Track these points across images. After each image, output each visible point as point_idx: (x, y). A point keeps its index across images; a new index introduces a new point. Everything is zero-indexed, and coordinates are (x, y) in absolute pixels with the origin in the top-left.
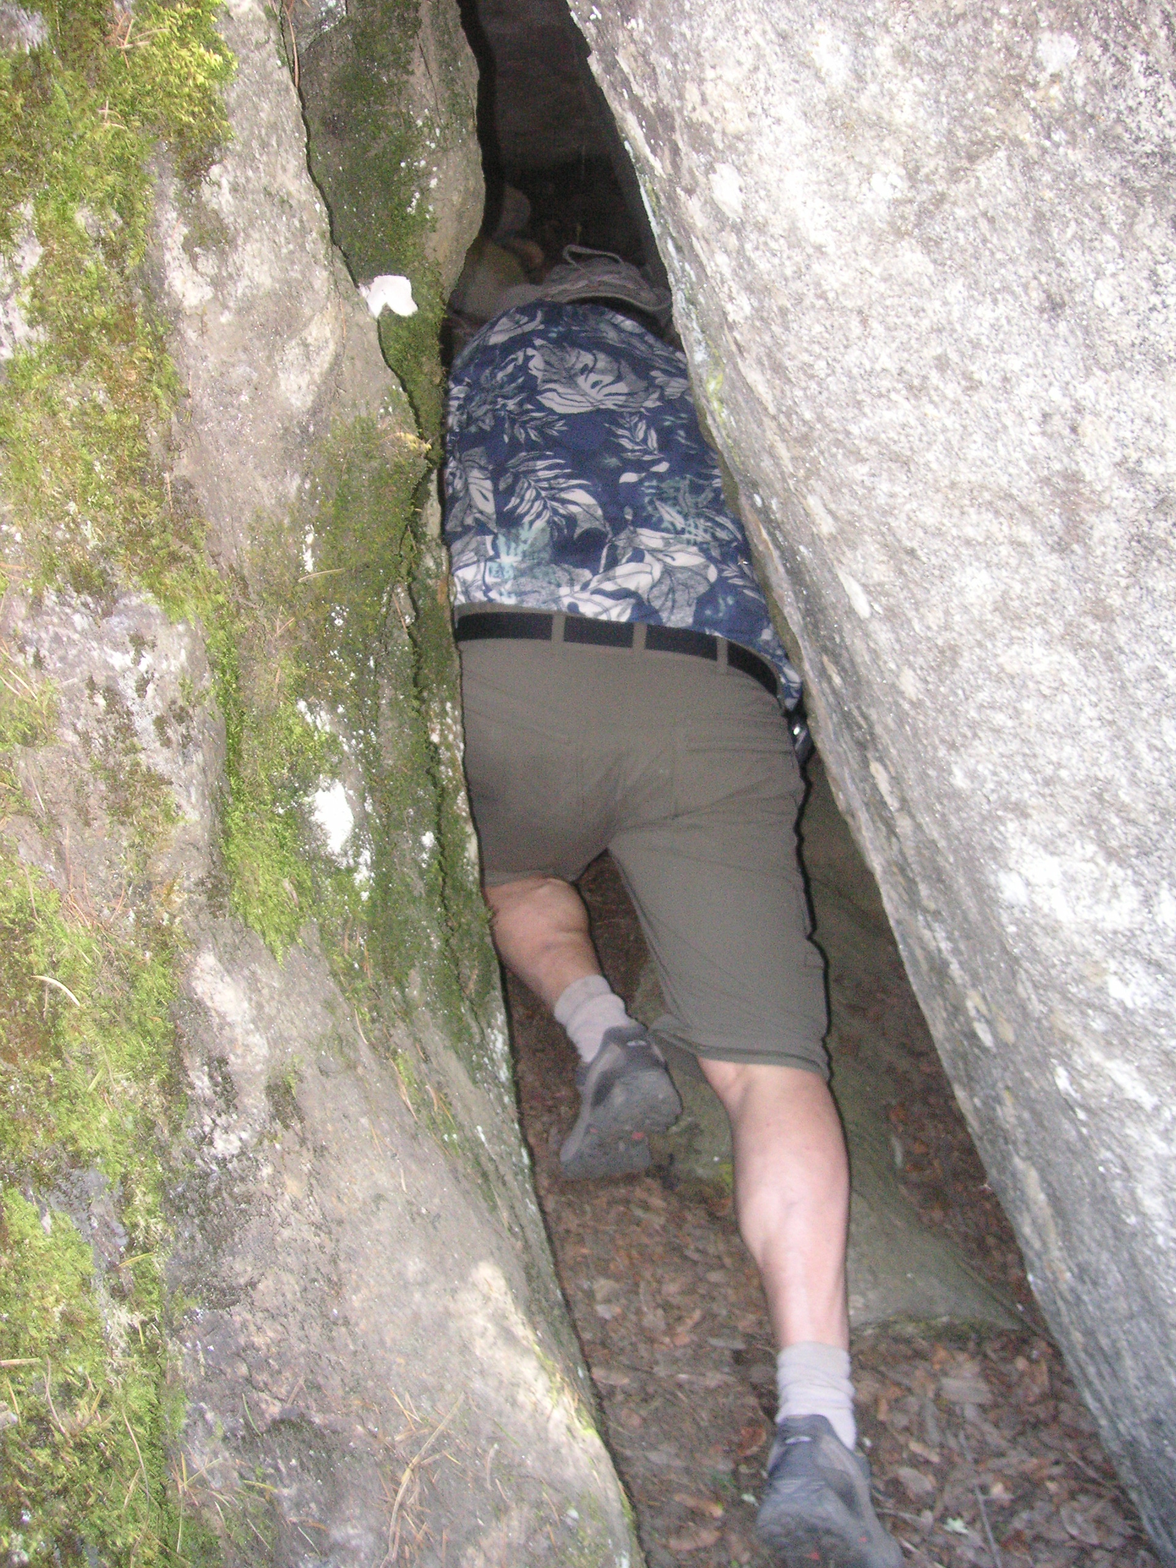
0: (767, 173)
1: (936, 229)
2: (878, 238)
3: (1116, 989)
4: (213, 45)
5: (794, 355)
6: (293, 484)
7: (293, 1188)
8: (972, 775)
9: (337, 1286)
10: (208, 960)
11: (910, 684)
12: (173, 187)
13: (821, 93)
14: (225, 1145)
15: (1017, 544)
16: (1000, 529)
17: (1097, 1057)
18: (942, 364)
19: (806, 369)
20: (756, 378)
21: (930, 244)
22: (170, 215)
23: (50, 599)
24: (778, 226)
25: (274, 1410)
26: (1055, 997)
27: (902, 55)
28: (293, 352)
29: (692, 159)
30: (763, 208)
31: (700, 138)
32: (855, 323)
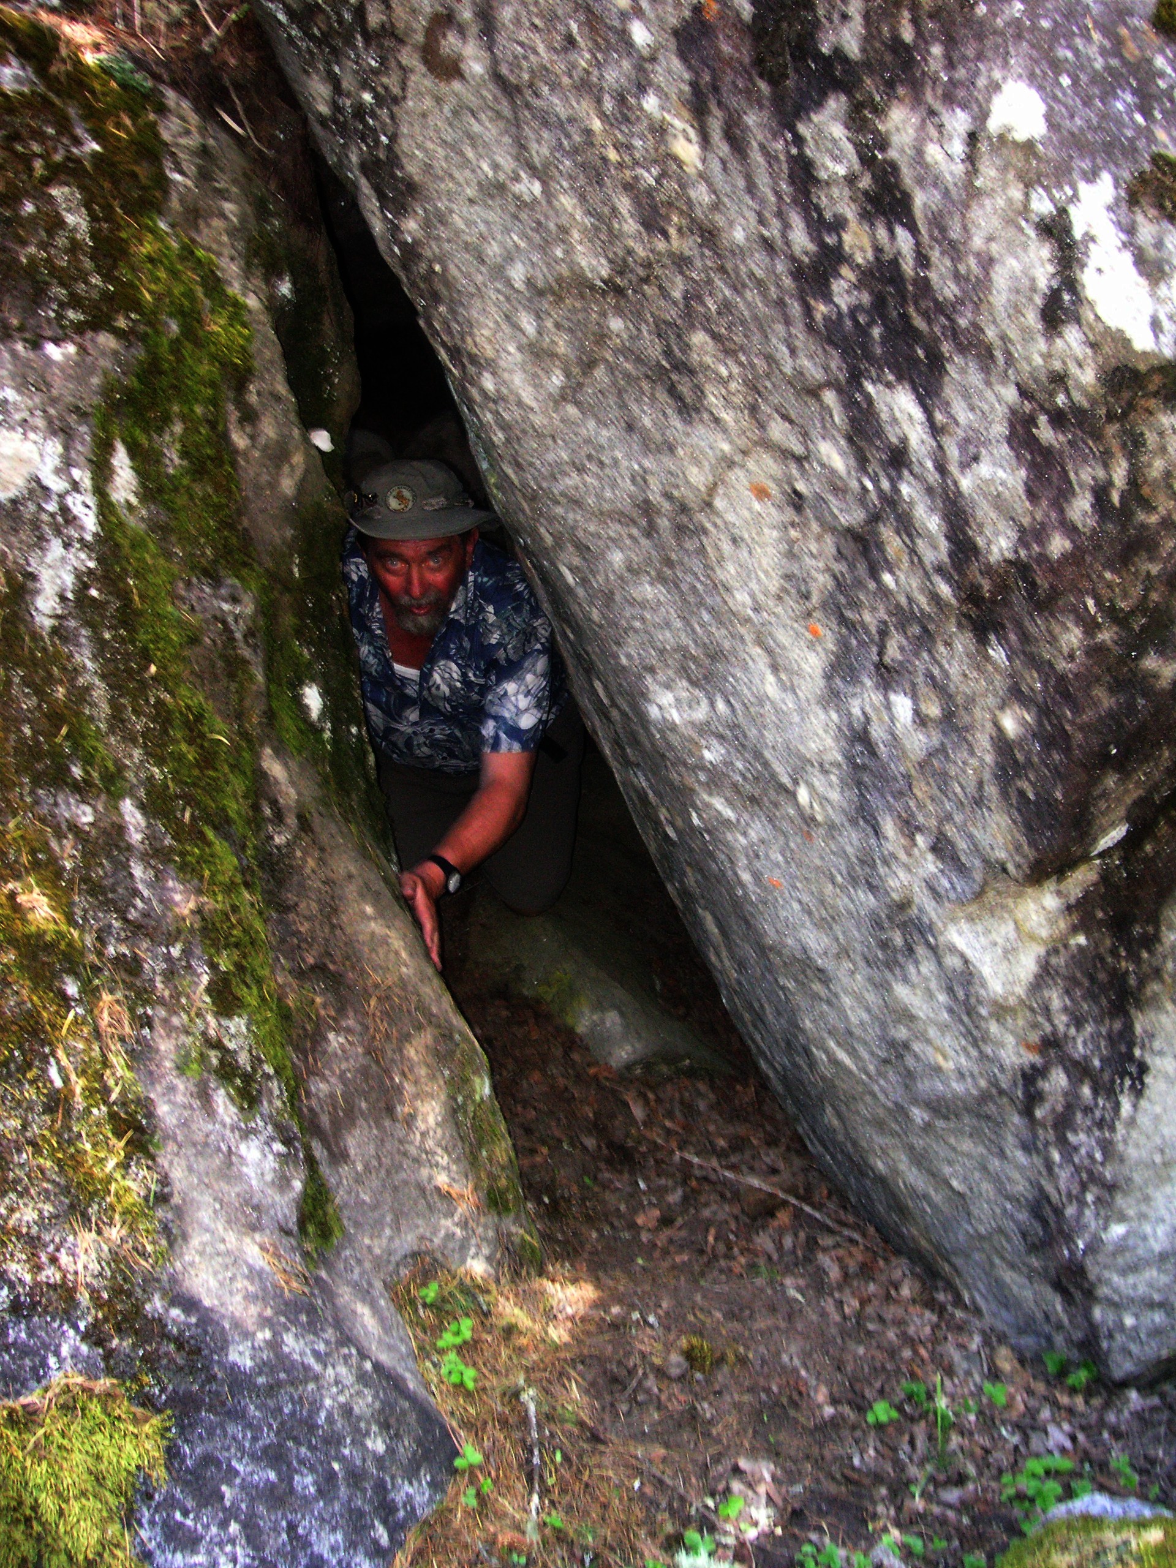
0: (506, 375)
1: (579, 396)
2: (556, 402)
3: (708, 755)
4: (244, 325)
5: (524, 458)
6: (289, 533)
7: (311, 863)
8: (629, 656)
9: (335, 910)
10: (268, 751)
11: (595, 615)
12: (231, 394)
13: (525, 341)
14: (279, 840)
15: (631, 536)
16: (623, 531)
17: (706, 797)
18: (589, 457)
19: (532, 464)
20: (510, 471)
21: (577, 404)
22: (231, 407)
23: (194, 580)
24: (511, 398)
25: (311, 960)
26: (682, 769)
27: (558, 326)
28: (286, 469)
29: (472, 369)
30: (505, 391)
31: (473, 359)
32: (550, 441)
